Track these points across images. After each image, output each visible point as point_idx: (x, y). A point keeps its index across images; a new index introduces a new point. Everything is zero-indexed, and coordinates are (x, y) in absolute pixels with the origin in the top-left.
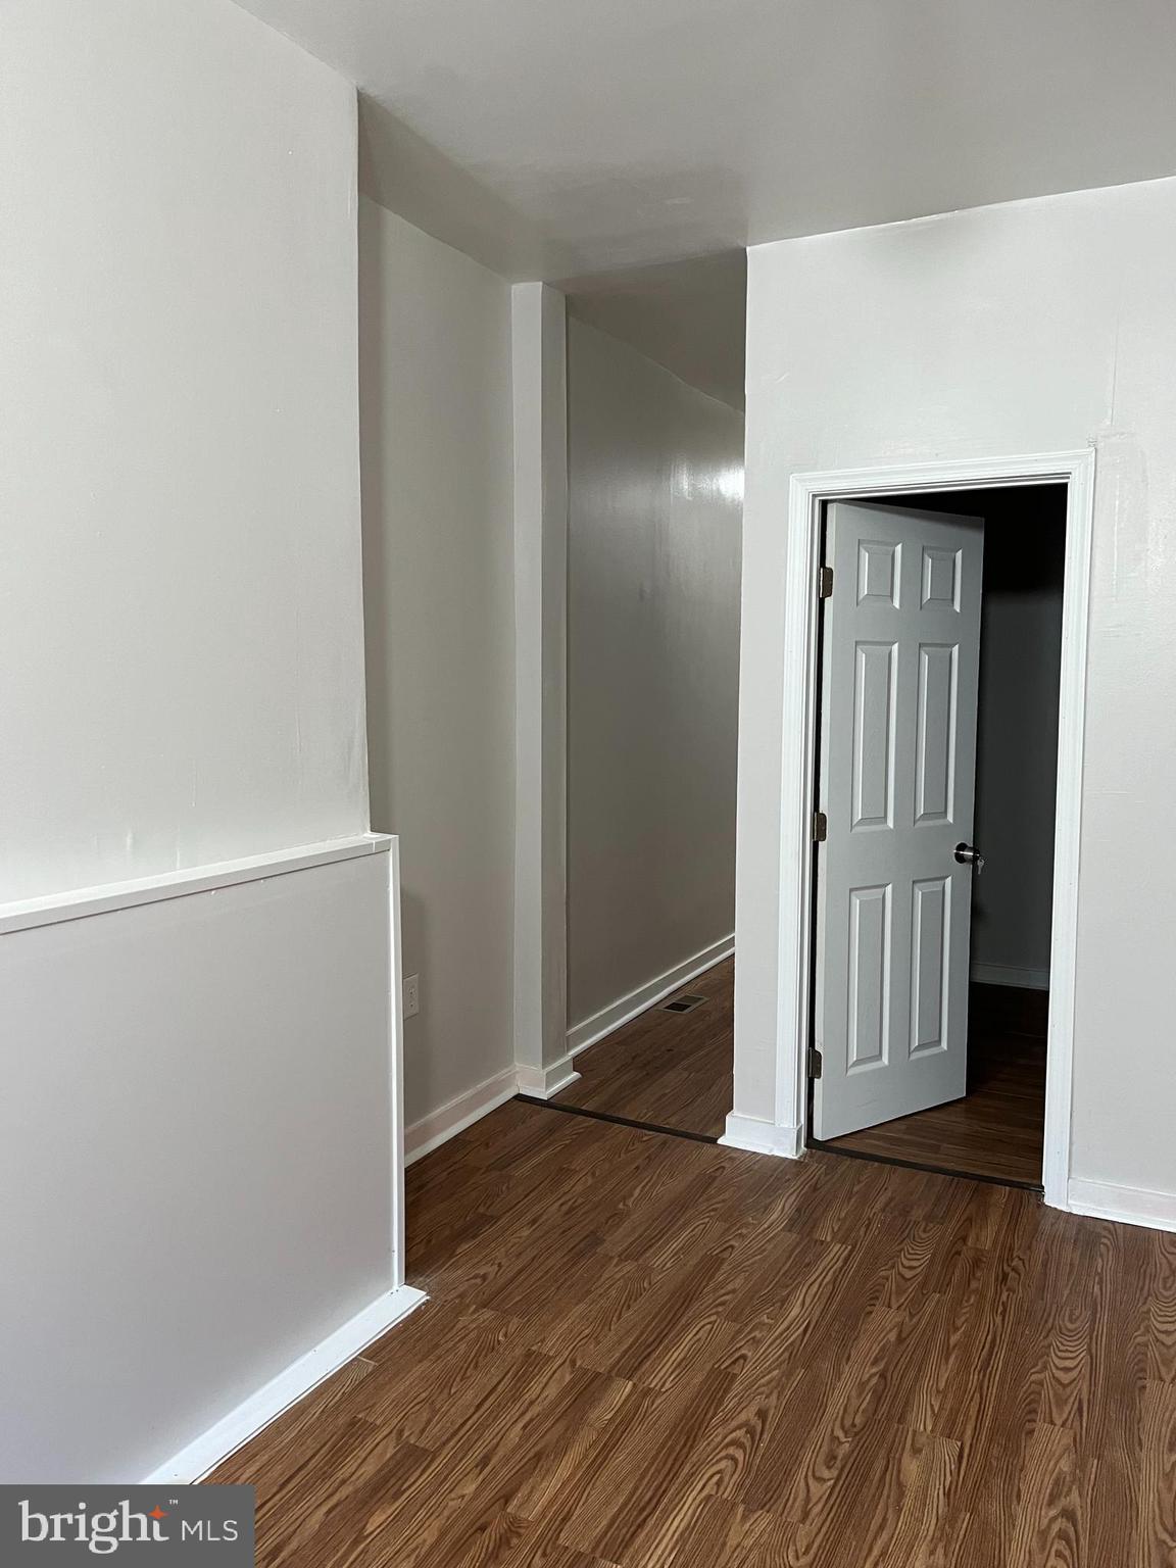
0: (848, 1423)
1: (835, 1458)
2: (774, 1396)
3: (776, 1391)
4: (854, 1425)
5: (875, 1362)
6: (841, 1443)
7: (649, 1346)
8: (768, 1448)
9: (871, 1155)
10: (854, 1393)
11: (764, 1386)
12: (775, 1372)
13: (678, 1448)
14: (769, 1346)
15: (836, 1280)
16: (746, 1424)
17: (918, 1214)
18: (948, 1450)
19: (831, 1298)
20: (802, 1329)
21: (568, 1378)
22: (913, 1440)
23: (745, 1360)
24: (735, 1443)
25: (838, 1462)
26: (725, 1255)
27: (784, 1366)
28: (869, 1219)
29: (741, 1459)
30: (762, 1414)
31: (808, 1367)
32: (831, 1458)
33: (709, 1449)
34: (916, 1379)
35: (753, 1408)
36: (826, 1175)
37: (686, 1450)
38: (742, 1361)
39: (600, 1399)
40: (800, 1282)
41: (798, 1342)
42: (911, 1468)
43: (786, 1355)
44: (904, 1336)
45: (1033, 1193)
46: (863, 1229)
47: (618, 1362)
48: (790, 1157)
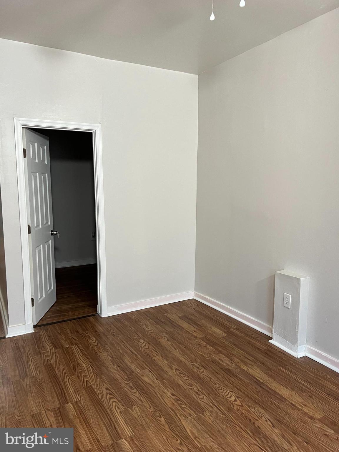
0: (125, 379)
1: (132, 387)
2: (105, 384)
3: (104, 383)
4: (127, 379)
5: (114, 365)
6: (129, 384)
7: (62, 393)
8: (118, 395)
9: (52, 323)
10: (118, 373)
11: (100, 384)
12: (98, 379)
13: (100, 408)
14: (89, 375)
15: (83, 353)
16: (107, 394)
17: (80, 331)
18: (147, 372)
19: (87, 358)
20: (90, 367)
21: (52, 414)
22: (140, 374)
23: (88, 381)
24: (110, 399)
25: (133, 387)
26: (49, 363)
27: (98, 377)
28: (71, 337)
29: (115, 400)
30: (107, 389)
31: (103, 374)
32: (131, 387)
33: (107, 403)
34: (125, 363)
35: (104, 389)
36: (47, 332)
37: (103, 408)
38: (88, 382)
39: (68, 412)
40: (76, 358)
41: (93, 370)
42: (146, 379)
43: (95, 375)
44: (112, 356)
45: (97, 316)
46: (73, 340)
47: (60, 402)
48: (32, 332)
